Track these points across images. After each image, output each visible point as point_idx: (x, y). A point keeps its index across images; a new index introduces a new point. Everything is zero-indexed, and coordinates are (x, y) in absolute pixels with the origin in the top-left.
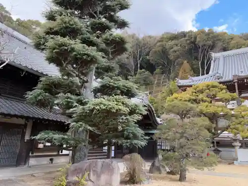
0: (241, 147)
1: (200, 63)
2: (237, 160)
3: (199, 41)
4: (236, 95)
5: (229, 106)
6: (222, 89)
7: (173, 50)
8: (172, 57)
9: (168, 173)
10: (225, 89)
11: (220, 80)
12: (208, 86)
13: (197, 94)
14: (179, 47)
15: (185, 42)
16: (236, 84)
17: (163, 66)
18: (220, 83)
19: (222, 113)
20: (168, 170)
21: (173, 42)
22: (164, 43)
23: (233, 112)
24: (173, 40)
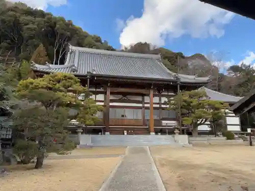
0: (82, 133)
1: (55, 50)
2: (79, 144)
3: (58, 28)
4: (86, 88)
5: (80, 98)
6: (76, 82)
7: (28, 26)
8: (26, 35)
9: (19, 163)
10: (78, 81)
11: (75, 72)
12: (65, 77)
13: (54, 83)
14: (36, 26)
15: (43, 23)
16: (88, 80)
17: (12, 41)
18: (76, 76)
19: (74, 103)
20: (19, 160)
21: (29, 18)
22: (18, 14)
23: (83, 103)
24: (29, 15)
